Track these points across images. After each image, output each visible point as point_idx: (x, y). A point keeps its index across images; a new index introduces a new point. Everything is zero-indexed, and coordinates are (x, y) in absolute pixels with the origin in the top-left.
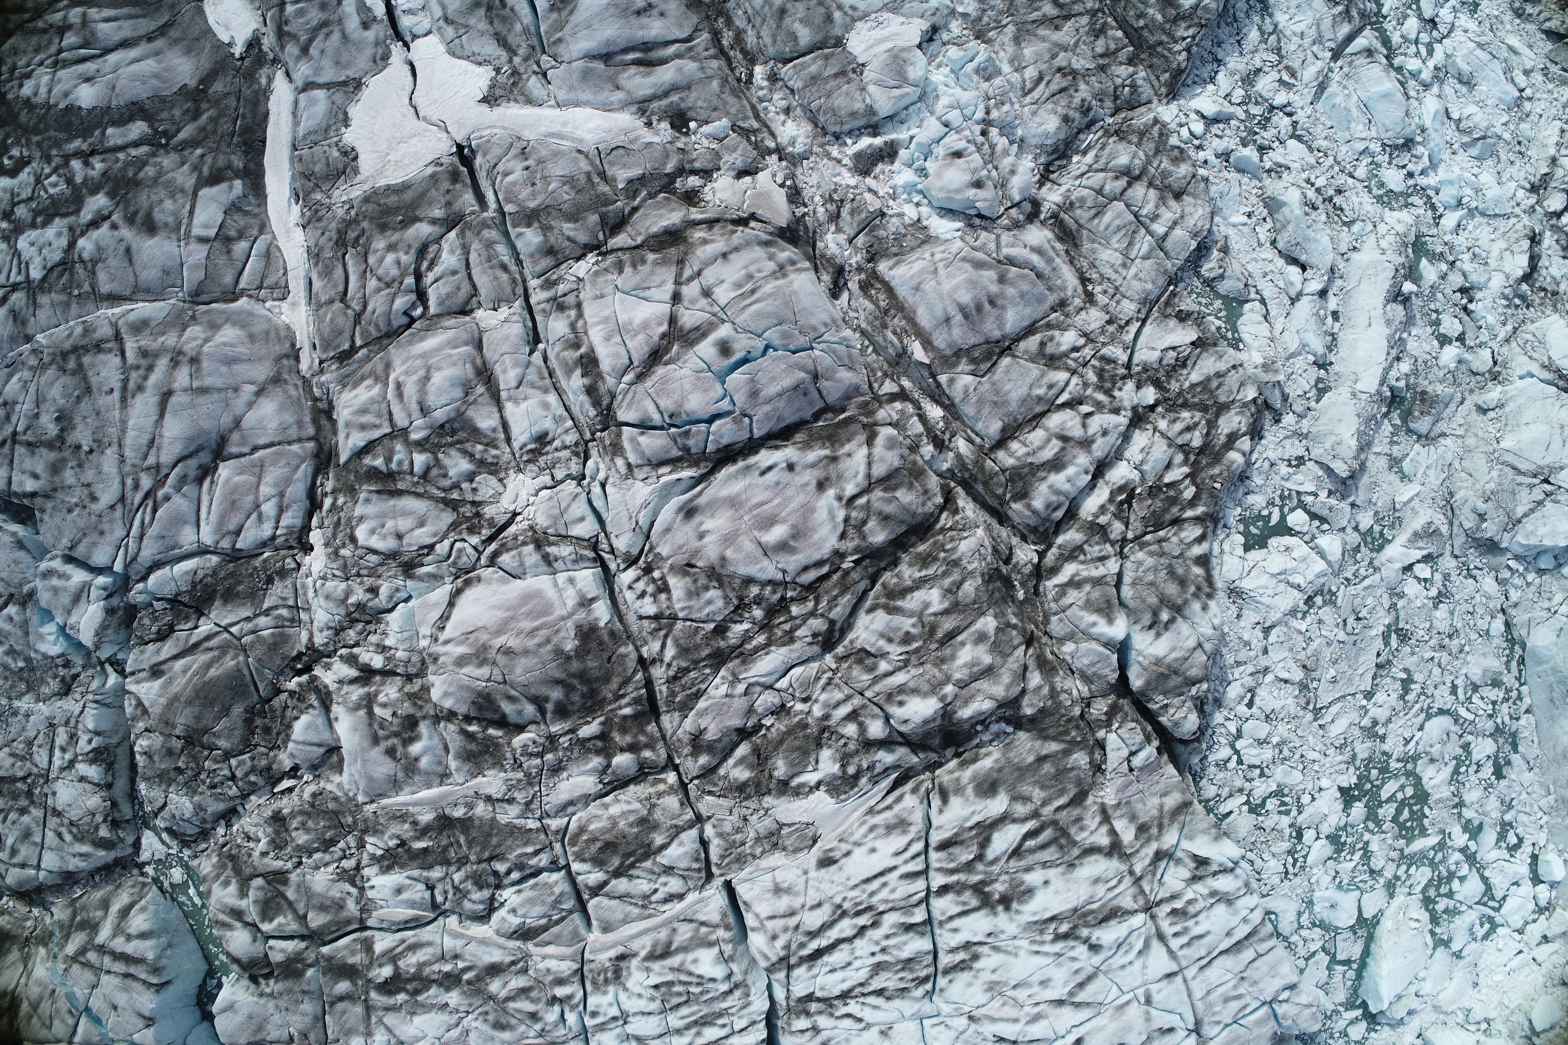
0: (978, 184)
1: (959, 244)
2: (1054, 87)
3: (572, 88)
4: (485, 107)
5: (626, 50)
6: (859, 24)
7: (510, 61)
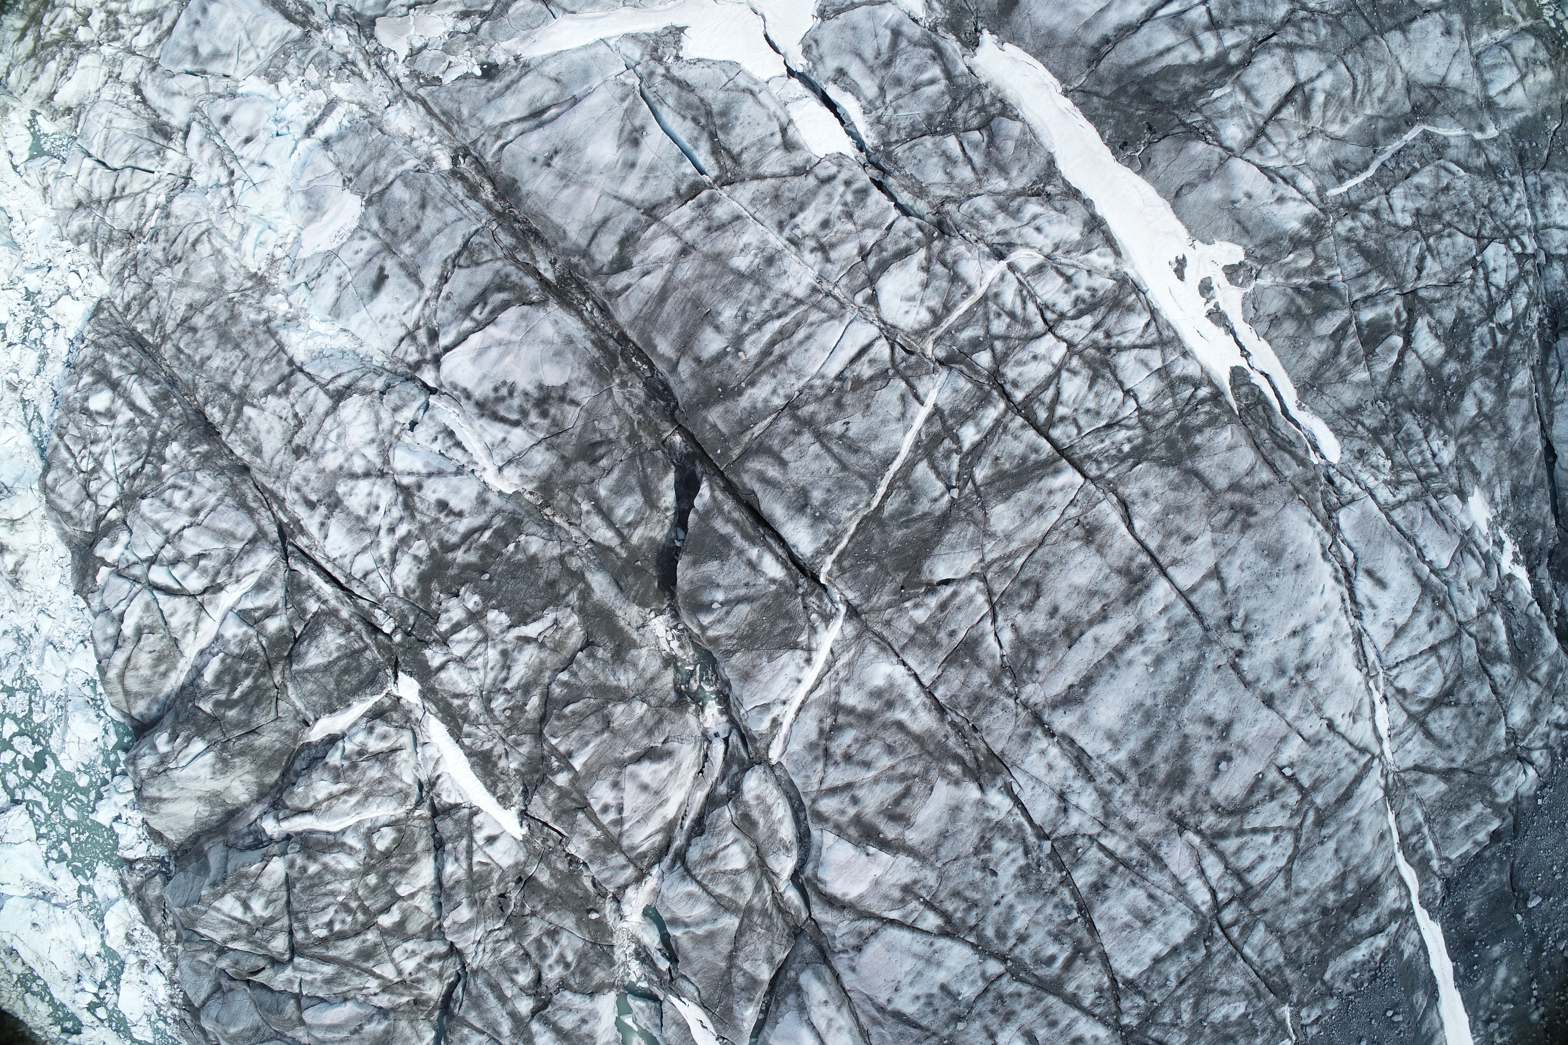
0: (226, 119)
1: (239, 75)
2: (181, 239)
3: (595, 58)
4: (679, 24)
5: (558, 115)
6: (355, 225)
7: (668, 69)
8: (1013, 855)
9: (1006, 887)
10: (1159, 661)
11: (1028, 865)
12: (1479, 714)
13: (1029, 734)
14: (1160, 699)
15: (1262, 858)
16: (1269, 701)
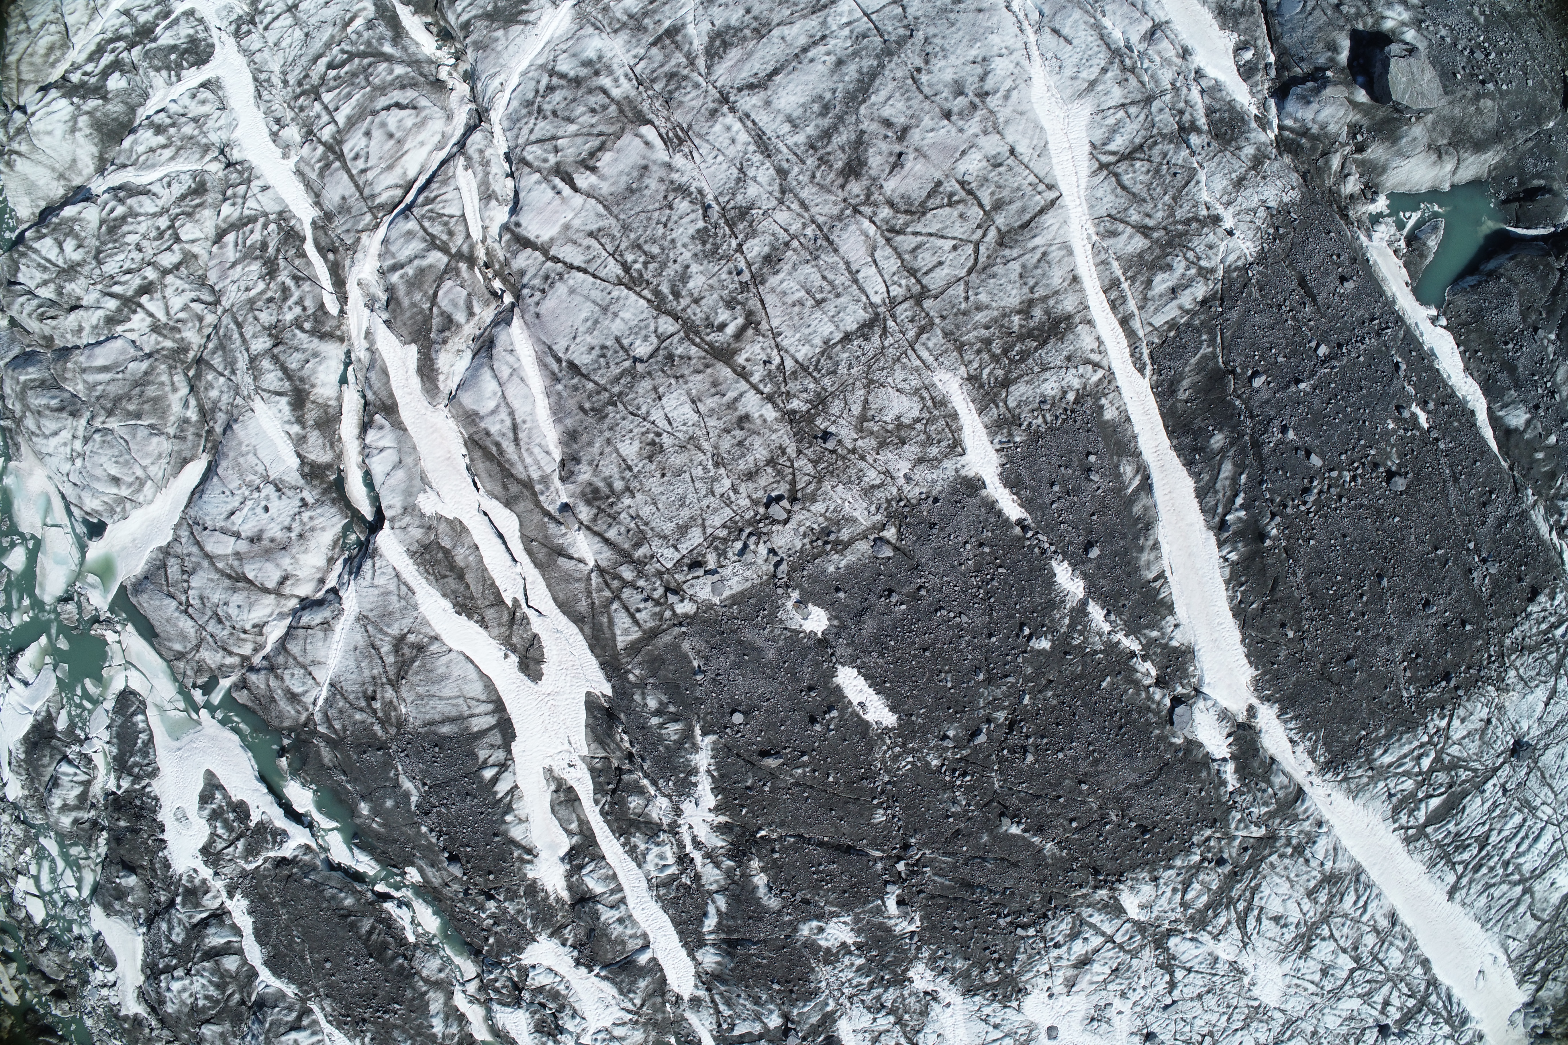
8: (693, 216)
9: (684, 246)
10: (840, 63)
11: (706, 228)
12: (1175, 174)
13: (716, 110)
14: (839, 94)
15: (941, 263)
16: (947, 115)
